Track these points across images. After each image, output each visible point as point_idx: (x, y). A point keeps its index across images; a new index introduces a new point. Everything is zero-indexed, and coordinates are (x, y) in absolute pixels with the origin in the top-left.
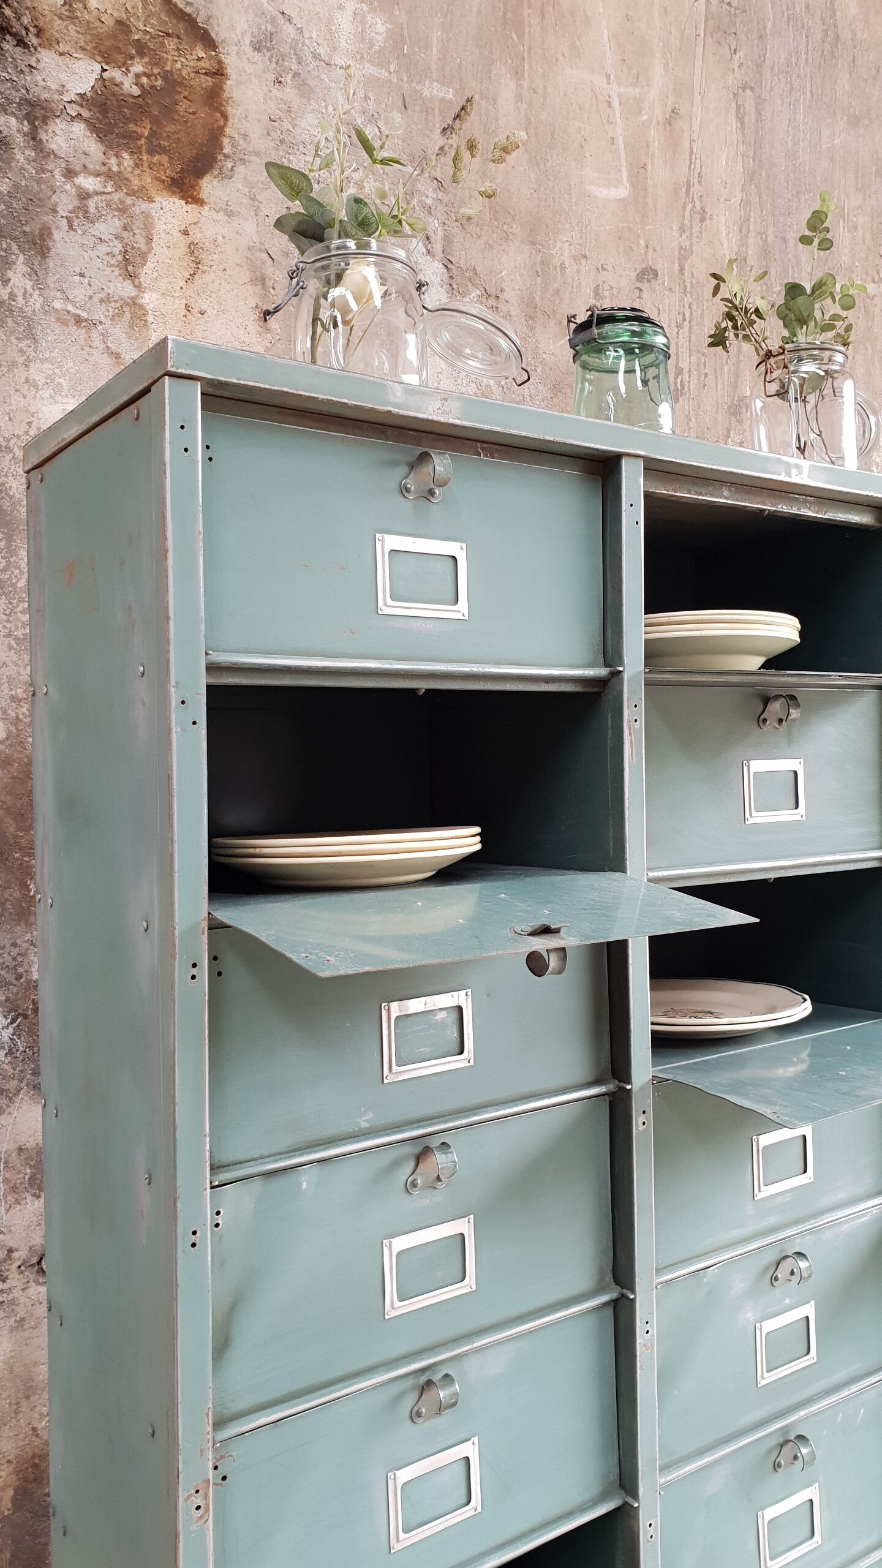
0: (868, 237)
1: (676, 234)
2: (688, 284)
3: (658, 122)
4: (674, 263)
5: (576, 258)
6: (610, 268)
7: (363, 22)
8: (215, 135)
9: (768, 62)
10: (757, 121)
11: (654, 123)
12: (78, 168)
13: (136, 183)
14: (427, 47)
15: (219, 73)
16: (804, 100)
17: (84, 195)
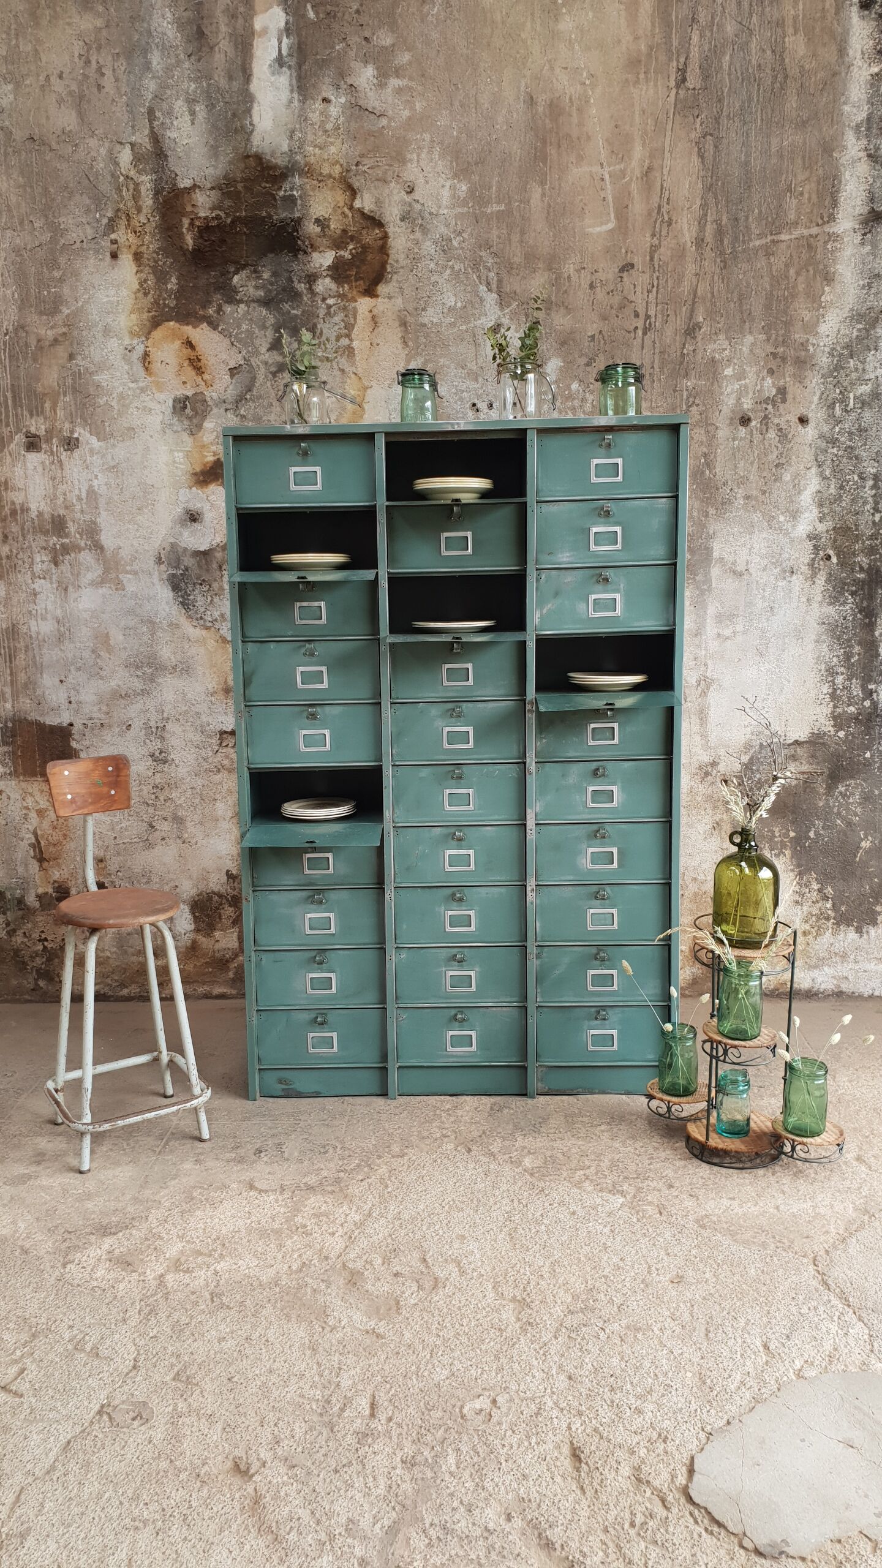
0: (814, 196)
1: (648, 239)
2: (656, 266)
3: (637, 178)
4: (645, 256)
5: (578, 271)
6: (600, 270)
7: (455, 189)
8: (383, 265)
9: (724, 114)
10: (715, 153)
11: (634, 179)
12: (327, 295)
13: (350, 295)
14: (490, 188)
15: (385, 237)
16: (756, 127)
17: (329, 307)
